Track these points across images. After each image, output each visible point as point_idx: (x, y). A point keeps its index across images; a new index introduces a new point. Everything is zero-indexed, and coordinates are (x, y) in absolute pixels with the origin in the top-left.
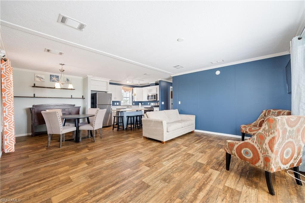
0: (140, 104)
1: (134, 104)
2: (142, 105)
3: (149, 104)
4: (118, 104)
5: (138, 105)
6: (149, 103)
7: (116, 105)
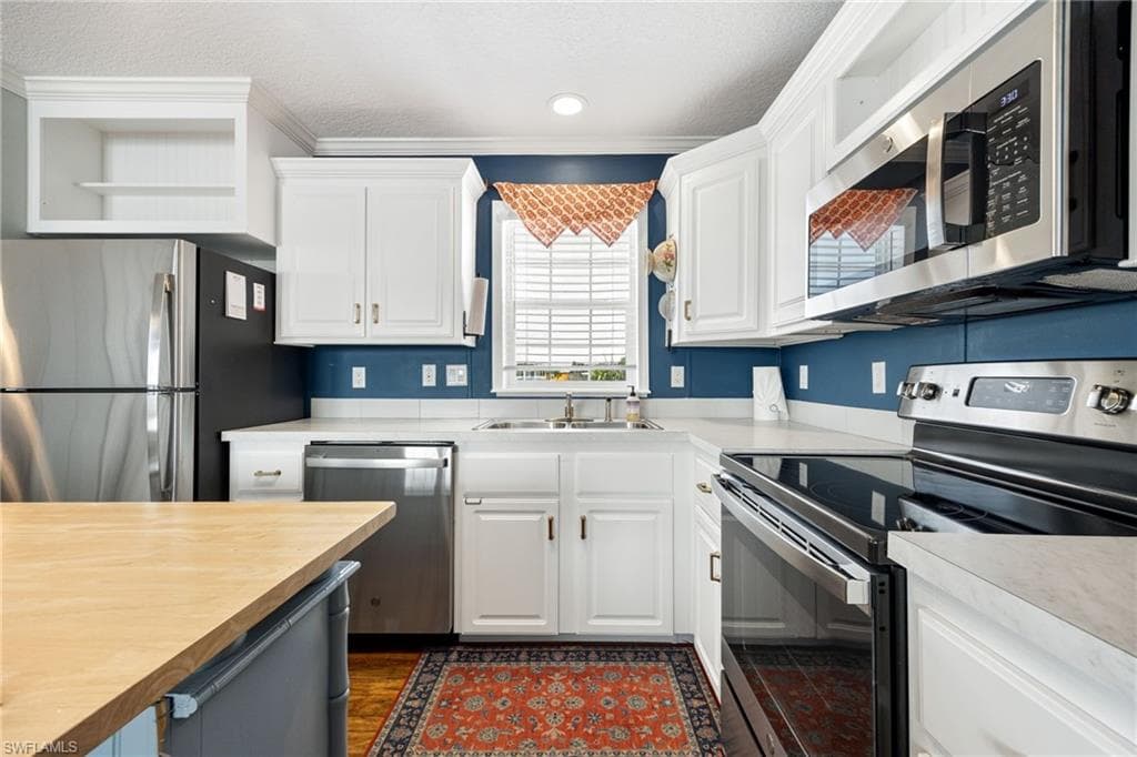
0: (766, 379)
1: (678, 376)
2: (790, 390)
3: (879, 385)
4: (458, 375)
5: (746, 391)
6: (879, 370)
7: (442, 391)
